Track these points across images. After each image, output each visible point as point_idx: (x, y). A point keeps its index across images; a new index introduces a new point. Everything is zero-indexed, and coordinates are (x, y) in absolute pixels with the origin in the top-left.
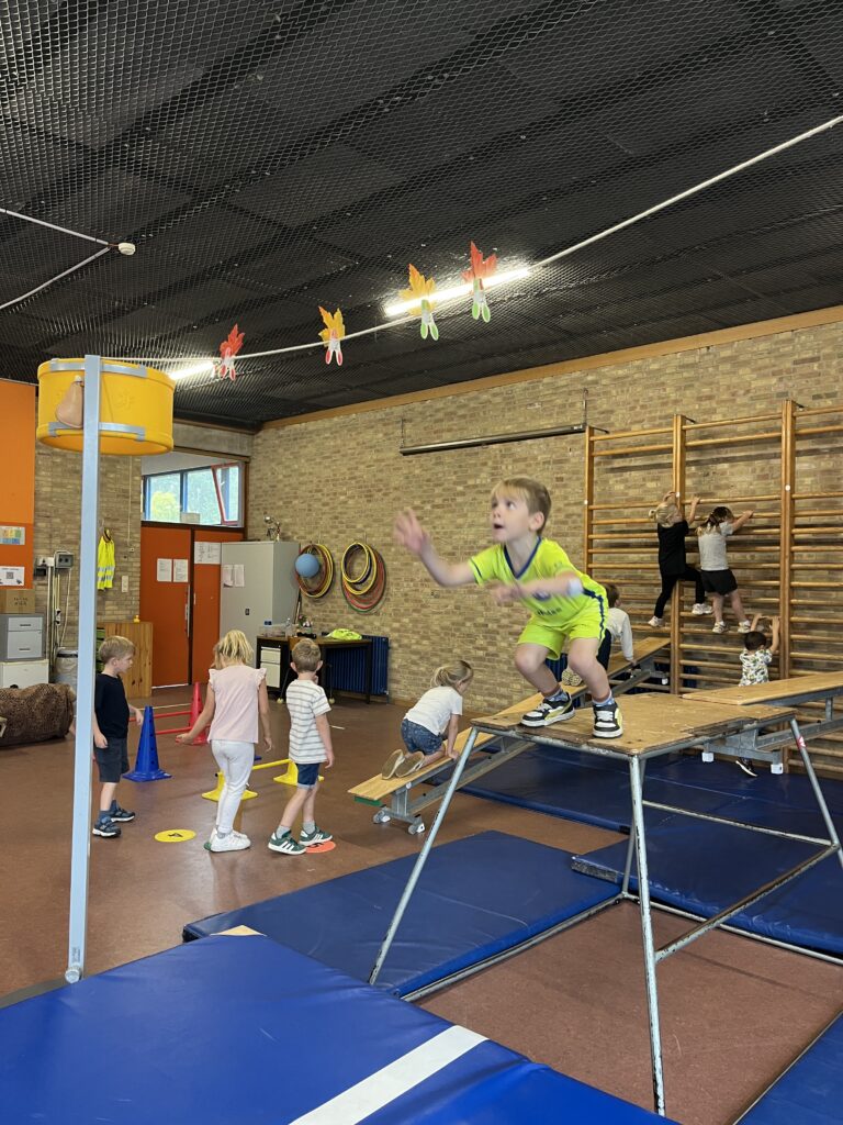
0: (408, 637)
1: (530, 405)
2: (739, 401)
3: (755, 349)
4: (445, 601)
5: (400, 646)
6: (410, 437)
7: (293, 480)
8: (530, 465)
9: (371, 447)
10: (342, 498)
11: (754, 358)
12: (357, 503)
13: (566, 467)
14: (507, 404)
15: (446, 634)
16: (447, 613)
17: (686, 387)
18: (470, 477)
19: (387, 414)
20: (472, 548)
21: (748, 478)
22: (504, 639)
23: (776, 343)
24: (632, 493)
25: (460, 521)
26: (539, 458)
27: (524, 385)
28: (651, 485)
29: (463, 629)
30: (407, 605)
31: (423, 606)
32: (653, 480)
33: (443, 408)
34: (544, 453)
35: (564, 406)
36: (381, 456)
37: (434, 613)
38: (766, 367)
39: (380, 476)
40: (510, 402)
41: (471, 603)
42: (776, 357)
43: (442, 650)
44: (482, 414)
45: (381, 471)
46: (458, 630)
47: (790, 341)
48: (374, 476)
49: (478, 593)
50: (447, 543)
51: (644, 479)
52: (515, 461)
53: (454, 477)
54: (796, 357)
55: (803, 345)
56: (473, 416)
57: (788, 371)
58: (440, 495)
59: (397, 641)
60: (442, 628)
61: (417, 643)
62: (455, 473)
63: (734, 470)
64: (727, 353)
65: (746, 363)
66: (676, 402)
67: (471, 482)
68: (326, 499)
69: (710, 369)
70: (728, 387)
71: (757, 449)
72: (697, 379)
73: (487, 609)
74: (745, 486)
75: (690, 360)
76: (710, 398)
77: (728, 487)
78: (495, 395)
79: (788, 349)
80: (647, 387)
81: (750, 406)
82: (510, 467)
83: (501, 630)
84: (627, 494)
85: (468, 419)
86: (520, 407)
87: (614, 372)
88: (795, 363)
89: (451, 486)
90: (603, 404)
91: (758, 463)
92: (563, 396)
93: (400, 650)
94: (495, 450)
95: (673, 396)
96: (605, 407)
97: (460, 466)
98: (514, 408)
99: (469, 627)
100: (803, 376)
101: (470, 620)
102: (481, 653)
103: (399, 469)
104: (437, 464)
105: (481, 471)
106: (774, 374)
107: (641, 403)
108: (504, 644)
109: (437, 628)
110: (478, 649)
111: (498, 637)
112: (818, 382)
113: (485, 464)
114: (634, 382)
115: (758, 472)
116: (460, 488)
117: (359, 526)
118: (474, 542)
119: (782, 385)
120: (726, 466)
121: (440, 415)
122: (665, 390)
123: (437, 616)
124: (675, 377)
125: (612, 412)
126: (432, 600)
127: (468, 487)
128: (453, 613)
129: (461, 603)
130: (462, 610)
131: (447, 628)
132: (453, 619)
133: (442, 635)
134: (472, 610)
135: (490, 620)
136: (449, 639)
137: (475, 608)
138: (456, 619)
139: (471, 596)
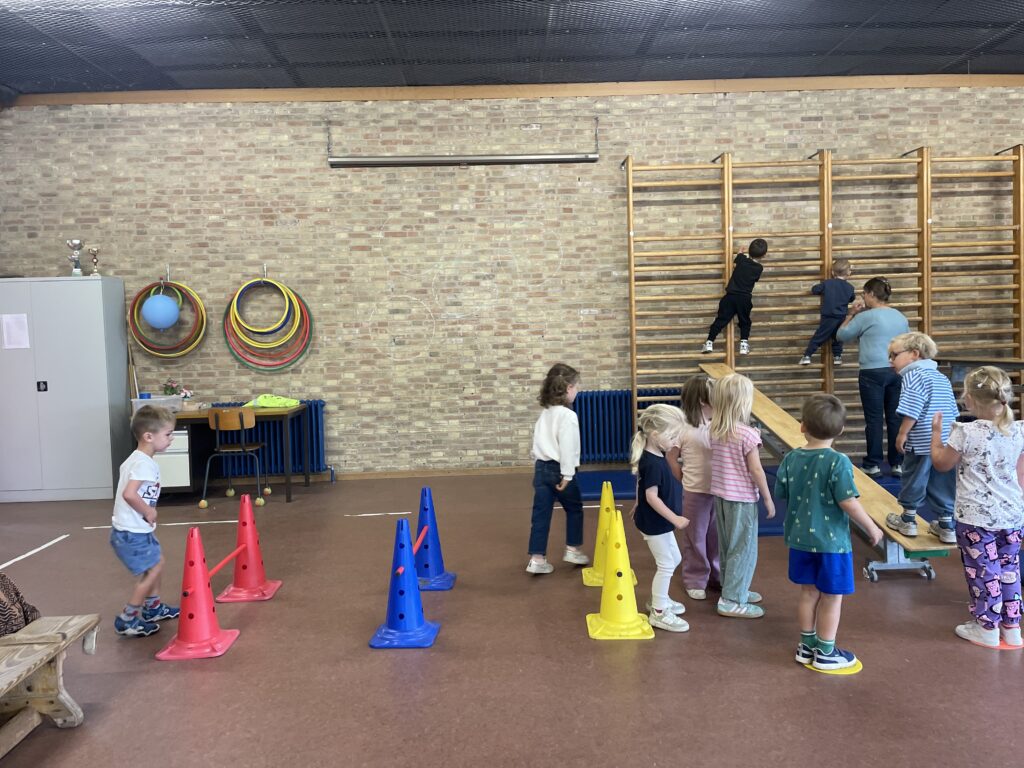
0: (355, 396)
1: (526, 126)
2: (755, 147)
3: (768, 102)
4: (416, 348)
5: (341, 408)
6: (339, 144)
7: (99, 187)
8: (529, 193)
9: (268, 152)
10: (213, 218)
11: (768, 109)
12: (245, 225)
13: (575, 197)
14: (492, 121)
15: (417, 387)
16: (416, 362)
17: (705, 129)
18: (445, 201)
19: (294, 111)
20: (453, 284)
21: (766, 217)
22: (503, 384)
23: (787, 99)
24: (653, 227)
25: (432, 253)
26: (540, 185)
27: (514, 102)
28: (672, 220)
29: (444, 379)
30: (350, 357)
31: (378, 356)
32: (674, 215)
33: (394, 114)
34: (547, 180)
35: (569, 132)
36: (286, 165)
37: (396, 363)
38: (778, 119)
39: (288, 191)
40: (496, 119)
41: (455, 347)
42: (786, 112)
43: (413, 406)
44: (456, 128)
45: (290, 184)
46: (436, 380)
47: (798, 99)
48: (277, 190)
49: (464, 335)
50: (412, 279)
51: (665, 215)
52: (508, 187)
53: (419, 201)
54: (803, 115)
55: (809, 105)
56: (443, 128)
57: (797, 126)
58: (397, 222)
59: (334, 402)
60: (411, 380)
61: (371, 401)
62: (420, 195)
63: (753, 209)
64: (742, 101)
65: (761, 114)
66: (695, 142)
67: (445, 207)
68: (177, 218)
69: (728, 114)
70: (745, 134)
71: (771, 193)
72: (716, 122)
73: (479, 353)
74: (763, 224)
75: (707, 102)
76: (728, 141)
77: (747, 225)
78: (476, 108)
79: (797, 106)
80: (664, 123)
81: (765, 152)
82: (502, 194)
83: (499, 375)
84: (645, 228)
85: (436, 131)
86: (512, 126)
87: (627, 103)
88: (803, 119)
89: (414, 210)
90: (616, 135)
91: (774, 205)
92: (566, 120)
93: (342, 413)
94: (479, 172)
95: (692, 136)
96: (618, 138)
97: (428, 188)
98: (505, 127)
99: (454, 376)
100: (810, 132)
101: (455, 367)
102: (472, 403)
103: (323, 184)
104: (390, 182)
105: (459, 195)
106: (785, 127)
107: (658, 138)
108: (504, 390)
109: (405, 381)
110: (467, 398)
111: (496, 383)
112: (822, 139)
113: (465, 187)
114: (650, 117)
115: (774, 212)
116: (429, 214)
117: (253, 257)
118: (456, 278)
119: (791, 137)
120: (745, 205)
121: (391, 122)
122: (683, 128)
123: (403, 367)
124: (694, 117)
125: (626, 144)
126: (393, 349)
127: (442, 213)
128: (427, 361)
129: (439, 348)
130: (441, 357)
131: (419, 379)
132: (427, 368)
133: (412, 388)
134: (456, 355)
135: (483, 365)
136: (423, 392)
137: (460, 353)
138: (432, 367)
139: (454, 340)
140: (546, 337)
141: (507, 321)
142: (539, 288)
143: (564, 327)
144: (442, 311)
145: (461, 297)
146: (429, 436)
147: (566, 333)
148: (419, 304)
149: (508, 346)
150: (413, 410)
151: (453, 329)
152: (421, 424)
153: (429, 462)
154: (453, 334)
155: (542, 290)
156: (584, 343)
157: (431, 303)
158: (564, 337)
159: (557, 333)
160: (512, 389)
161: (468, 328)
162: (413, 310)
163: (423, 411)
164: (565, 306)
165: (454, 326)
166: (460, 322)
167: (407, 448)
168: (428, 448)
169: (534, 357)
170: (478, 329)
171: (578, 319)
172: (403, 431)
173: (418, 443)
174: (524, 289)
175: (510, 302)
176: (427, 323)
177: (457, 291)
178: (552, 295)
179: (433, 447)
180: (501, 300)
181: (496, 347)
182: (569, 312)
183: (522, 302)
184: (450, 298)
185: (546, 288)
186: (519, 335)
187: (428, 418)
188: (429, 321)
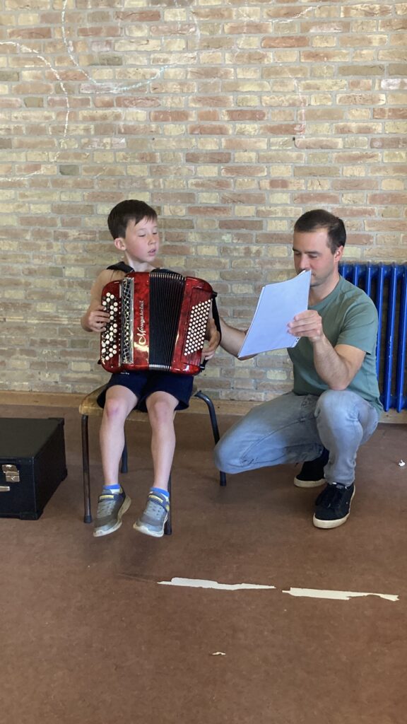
4: (34, 156)
15: (39, 235)
16: (35, 183)
20: (104, 17)
22: (208, 237)
41: (110, 158)
43: (31, 273)
46: (74, 224)
49: (129, 131)
50: (21, 6)
60: (27, 221)
73: (158, 172)
83: (199, 220)
109: (13, 222)
111: (193, 237)
123: (10, 193)
128: (56, 183)
129: (77, 156)
130: (83, 175)
131: (41, 220)
132: (56, 197)
133: (28, 237)
134: (111, 173)
135: (166, 197)
136: (49, 246)
137: (120, 168)
138: (64, 197)
139: (107, 140)
140: (301, 139)
141: (218, 102)
142: (291, 26)
143: (340, 118)
144: (82, 77)
145: (122, 47)
146: (63, 331)
147: (343, 131)
148: (36, 60)
149: (217, 158)
150: (31, 279)
151: (104, 118)
152: (48, 308)
153: (65, 380)
154: (105, 129)
155: (297, 32)
156: (383, 156)
157: (60, 60)
158: (340, 142)
159: (325, 130)
160: (224, 250)
161: (136, 115)
162: (25, 74)
163: (51, 284)
164: (344, 70)
165: (108, 112)
166: (120, 102)
167: (23, 351)
168: (64, 353)
169: (274, 183)
170: (156, 119)
171: (374, 100)
172: (15, 318)
173: (43, 343)
174: (256, 28)
175: (224, 58)
176: (52, 103)
177: (113, 32)
178: (318, 44)
179: (70, 354)
180: (205, 56)
181: (192, 158)
182: (354, 85)
183: (253, 58)
184: (99, 49)
185: (305, 28)
186: (242, 133)
187: (61, 298)
188: (57, 98)
